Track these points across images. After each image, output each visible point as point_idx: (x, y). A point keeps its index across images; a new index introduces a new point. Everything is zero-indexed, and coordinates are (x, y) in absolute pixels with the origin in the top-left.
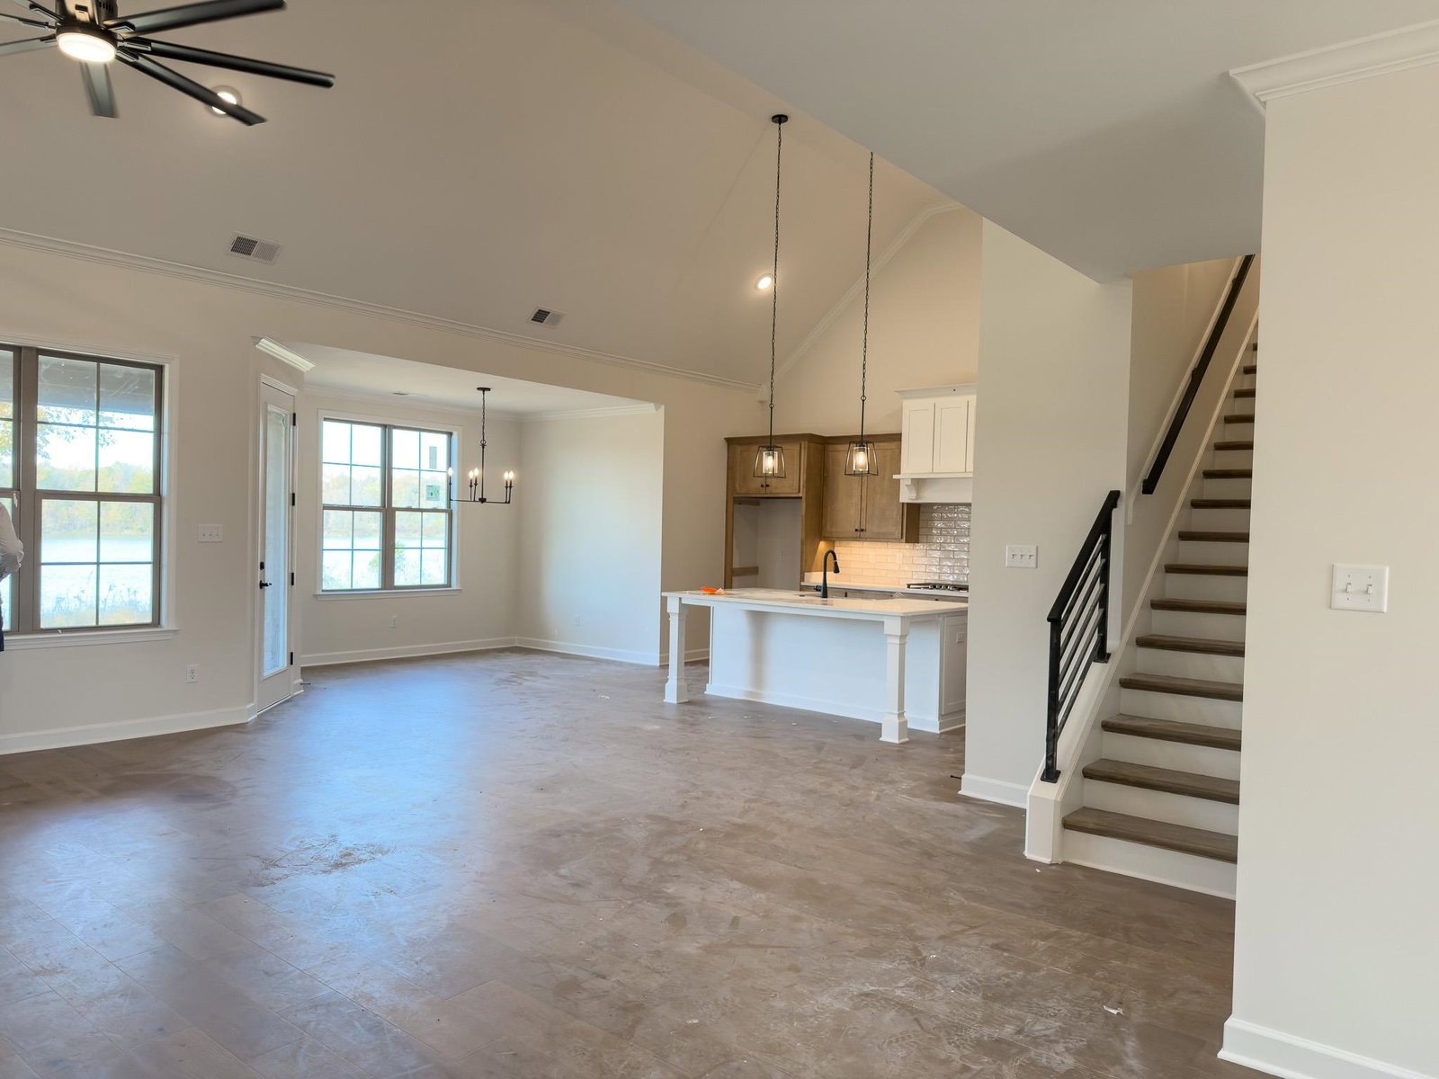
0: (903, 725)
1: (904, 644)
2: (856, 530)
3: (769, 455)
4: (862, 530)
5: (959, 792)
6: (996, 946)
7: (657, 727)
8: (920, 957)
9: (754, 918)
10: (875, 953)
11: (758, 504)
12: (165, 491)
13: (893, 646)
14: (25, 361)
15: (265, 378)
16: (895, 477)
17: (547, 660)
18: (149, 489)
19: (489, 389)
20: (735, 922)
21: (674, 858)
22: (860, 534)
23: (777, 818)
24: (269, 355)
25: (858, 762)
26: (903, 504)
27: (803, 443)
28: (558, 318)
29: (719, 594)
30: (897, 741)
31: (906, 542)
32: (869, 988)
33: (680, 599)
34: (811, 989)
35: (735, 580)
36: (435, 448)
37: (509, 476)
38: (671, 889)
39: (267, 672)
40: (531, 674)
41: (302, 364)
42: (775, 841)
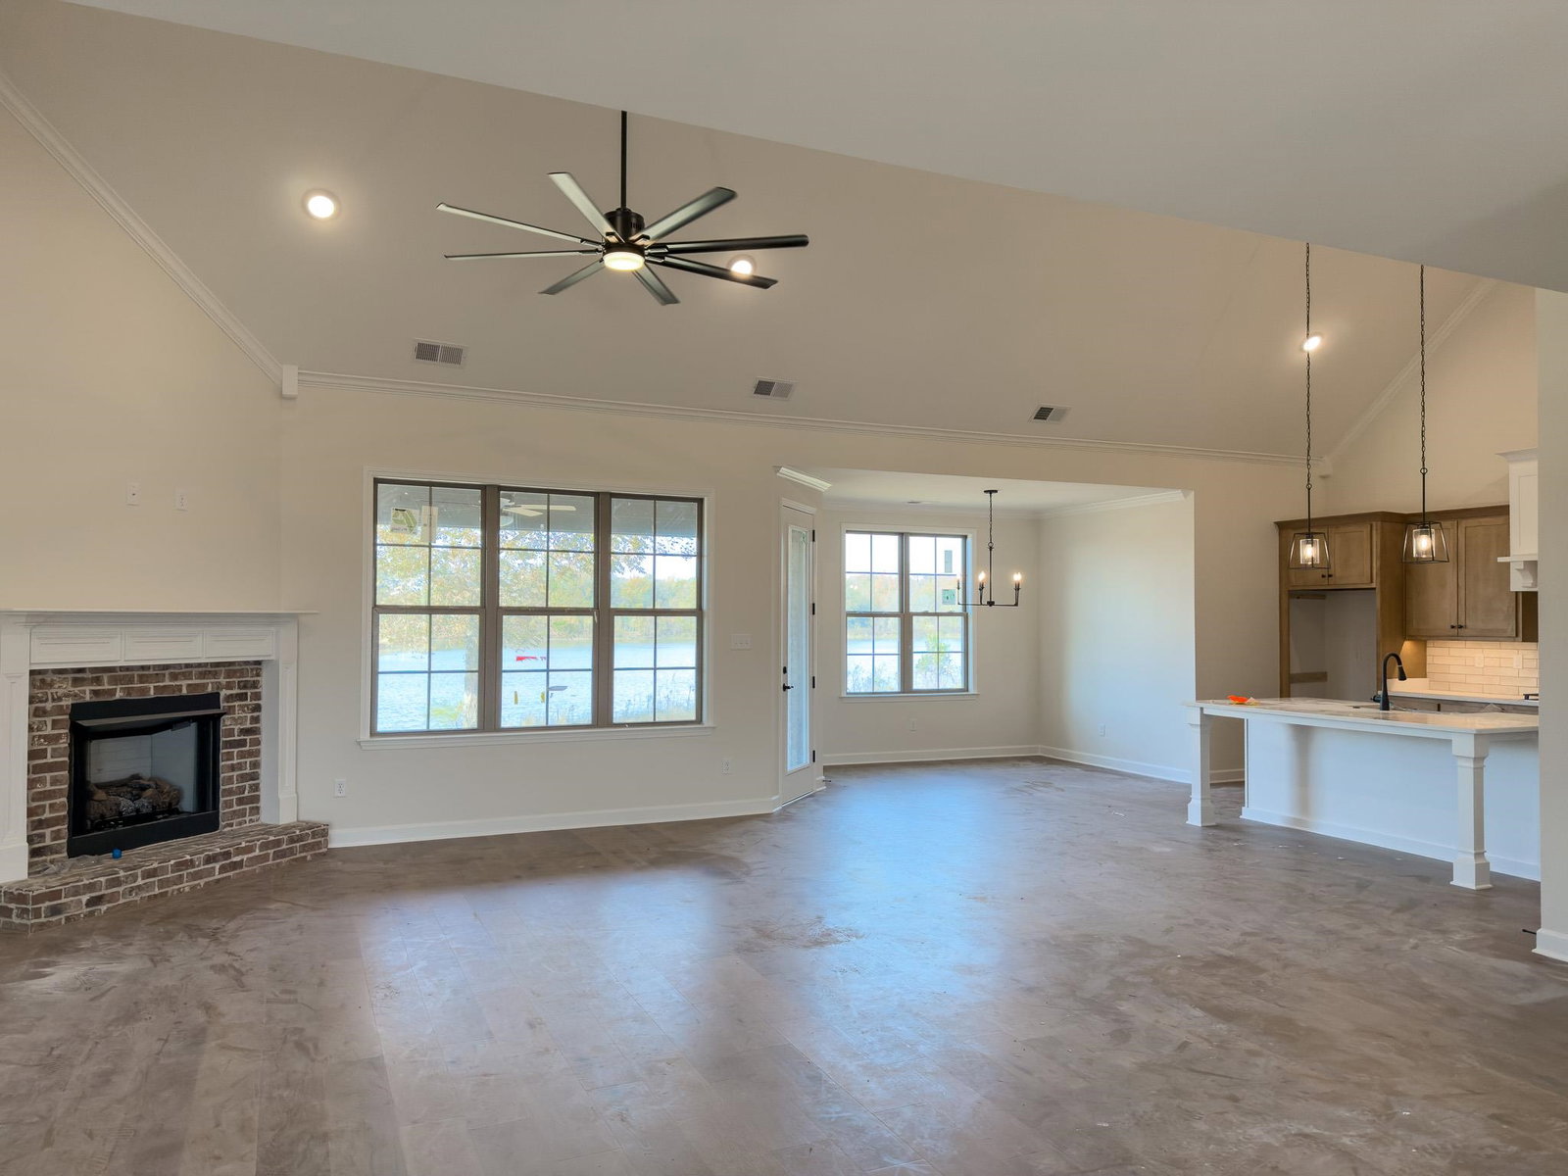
0: (1482, 870)
1: (1482, 768)
2: (1453, 627)
3: (1308, 543)
4: (1461, 627)
5: (1533, 951)
6: (1493, 1117)
7: (1168, 850)
8: (1389, 1112)
9: (1205, 1046)
10: (1335, 1099)
11: (1323, 597)
12: (705, 607)
13: (1466, 770)
14: (603, 503)
15: (785, 501)
16: (1500, 560)
17: (1069, 771)
18: (693, 605)
19: (996, 491)
20: (1184, 1046)
21: (1138, 979)
22: (1458, 632)
23: (1275, 954)
24: (789, 480)
25: (1409, 906)
26: (1517, 593)
27: (1374, 523)
28: (1062, 412)
29: (1249, 704)
30: (1474, 888)
31: (1523, 641)
32: (1311, 1130)
33: (1202, 709)
34: (1243, 1119)
35: (1294, 687)
36: (951, 552)
37: (1017, 577)
38: (1125, 1007)
39: (790, 768)
40: (1047, 785)
41: (822, 485)
42: (1263, 977)
